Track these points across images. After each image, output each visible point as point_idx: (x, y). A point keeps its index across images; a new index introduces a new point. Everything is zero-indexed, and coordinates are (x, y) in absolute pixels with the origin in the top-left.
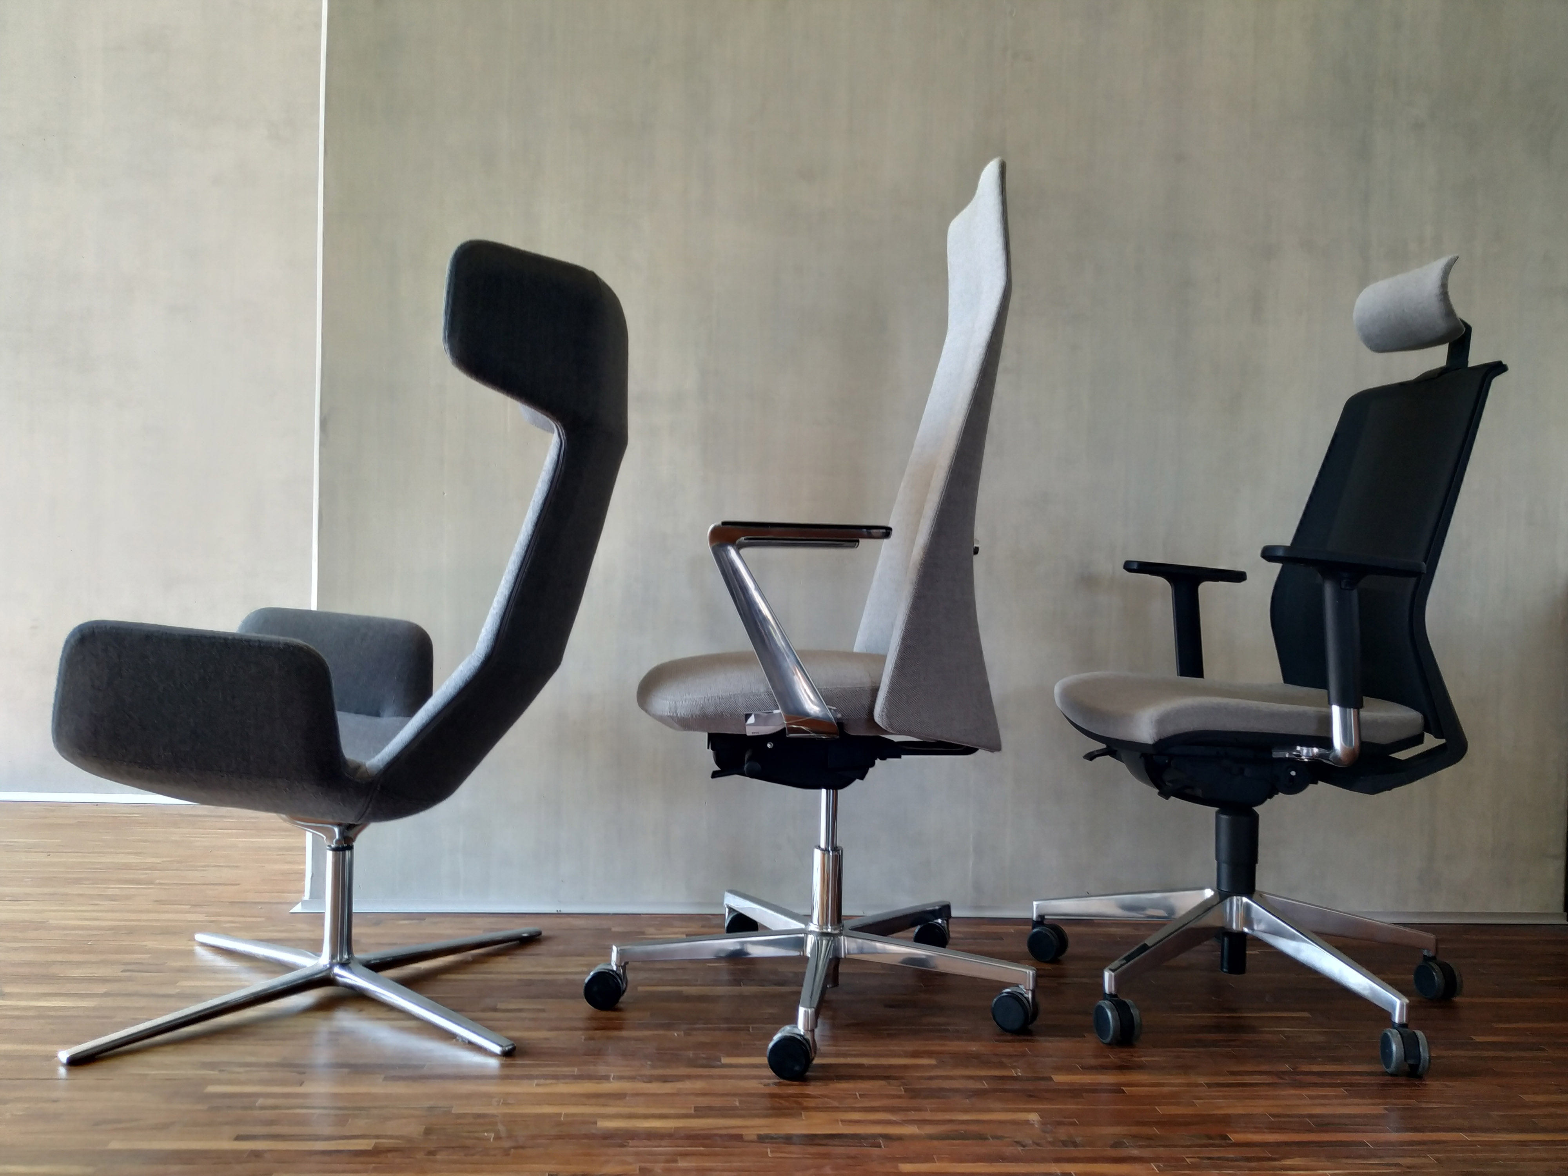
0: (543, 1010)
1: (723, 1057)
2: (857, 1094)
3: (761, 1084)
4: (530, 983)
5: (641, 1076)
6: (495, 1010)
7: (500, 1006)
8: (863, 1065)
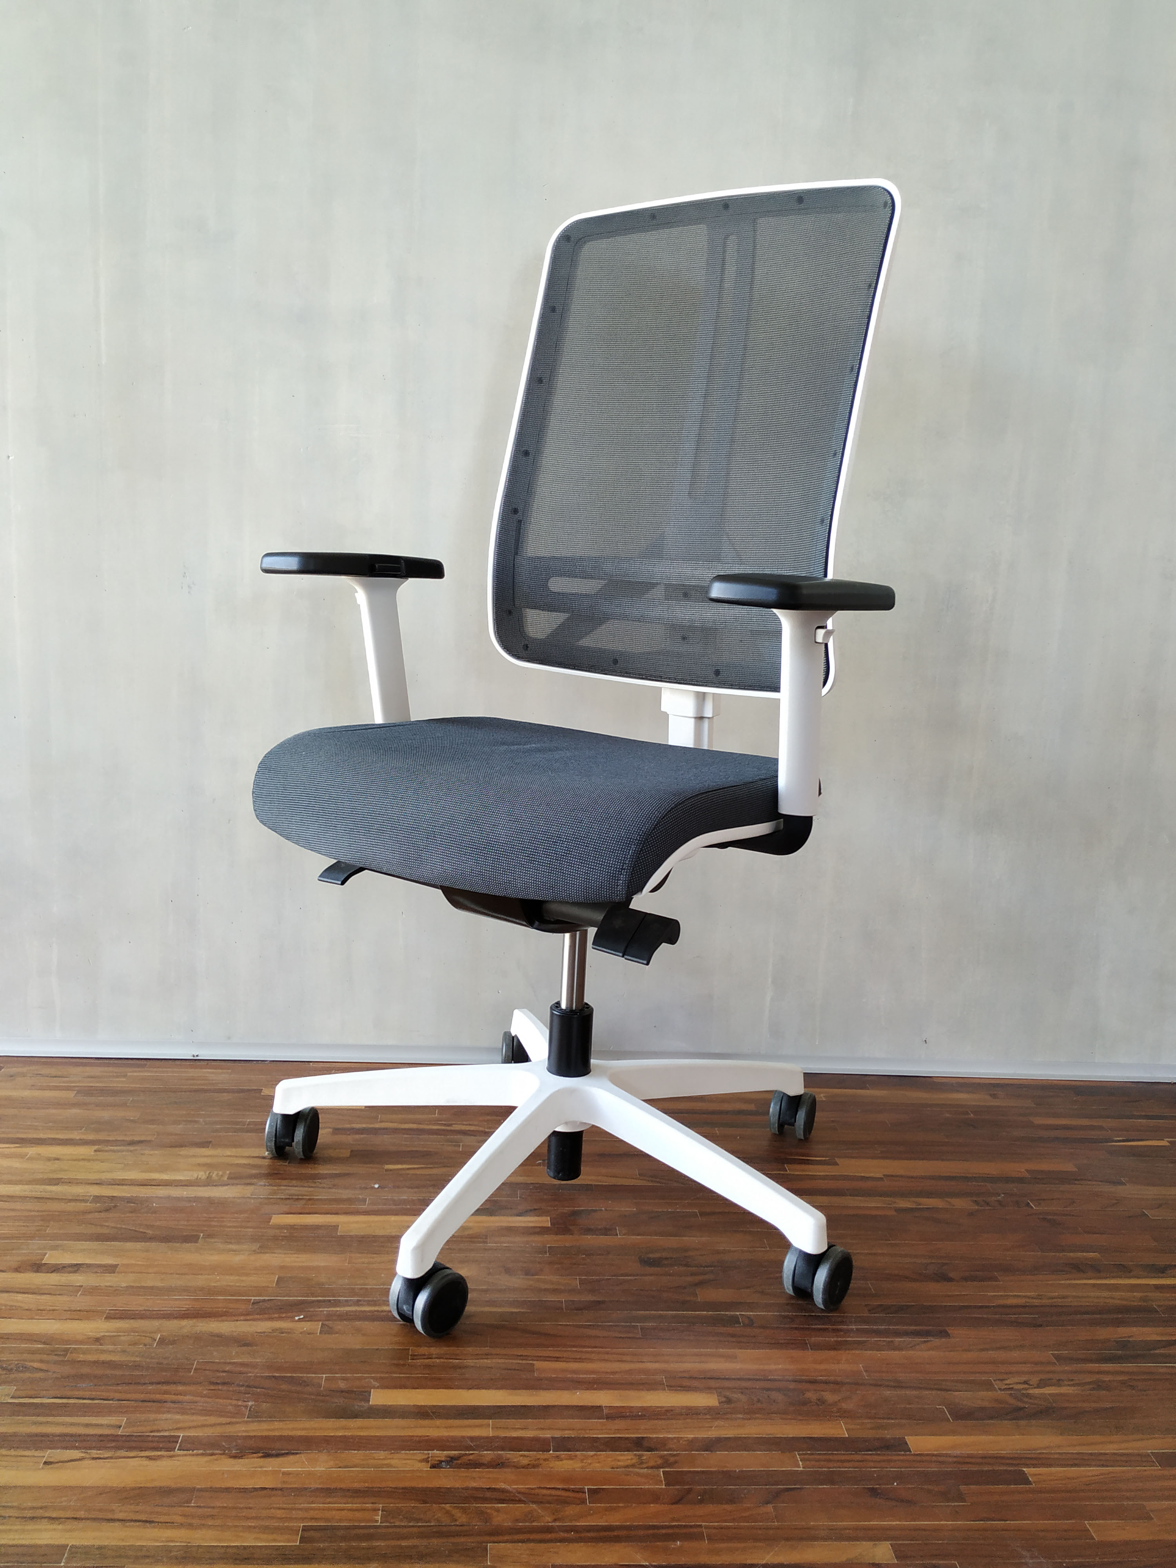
0: (111, 1269)
1: (374, 1388)
2: (586, 1487)
3: (426, 1460)
4: (110, 1205)
5: (229, 1438)
6: (38, 1267)
7: (51, 1258)
8: (600, 1408)
